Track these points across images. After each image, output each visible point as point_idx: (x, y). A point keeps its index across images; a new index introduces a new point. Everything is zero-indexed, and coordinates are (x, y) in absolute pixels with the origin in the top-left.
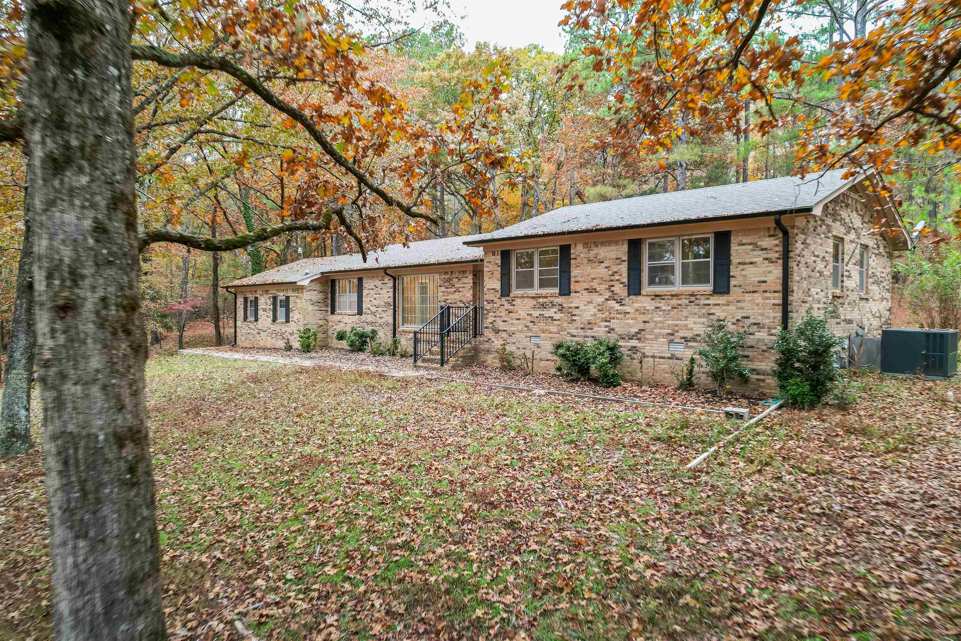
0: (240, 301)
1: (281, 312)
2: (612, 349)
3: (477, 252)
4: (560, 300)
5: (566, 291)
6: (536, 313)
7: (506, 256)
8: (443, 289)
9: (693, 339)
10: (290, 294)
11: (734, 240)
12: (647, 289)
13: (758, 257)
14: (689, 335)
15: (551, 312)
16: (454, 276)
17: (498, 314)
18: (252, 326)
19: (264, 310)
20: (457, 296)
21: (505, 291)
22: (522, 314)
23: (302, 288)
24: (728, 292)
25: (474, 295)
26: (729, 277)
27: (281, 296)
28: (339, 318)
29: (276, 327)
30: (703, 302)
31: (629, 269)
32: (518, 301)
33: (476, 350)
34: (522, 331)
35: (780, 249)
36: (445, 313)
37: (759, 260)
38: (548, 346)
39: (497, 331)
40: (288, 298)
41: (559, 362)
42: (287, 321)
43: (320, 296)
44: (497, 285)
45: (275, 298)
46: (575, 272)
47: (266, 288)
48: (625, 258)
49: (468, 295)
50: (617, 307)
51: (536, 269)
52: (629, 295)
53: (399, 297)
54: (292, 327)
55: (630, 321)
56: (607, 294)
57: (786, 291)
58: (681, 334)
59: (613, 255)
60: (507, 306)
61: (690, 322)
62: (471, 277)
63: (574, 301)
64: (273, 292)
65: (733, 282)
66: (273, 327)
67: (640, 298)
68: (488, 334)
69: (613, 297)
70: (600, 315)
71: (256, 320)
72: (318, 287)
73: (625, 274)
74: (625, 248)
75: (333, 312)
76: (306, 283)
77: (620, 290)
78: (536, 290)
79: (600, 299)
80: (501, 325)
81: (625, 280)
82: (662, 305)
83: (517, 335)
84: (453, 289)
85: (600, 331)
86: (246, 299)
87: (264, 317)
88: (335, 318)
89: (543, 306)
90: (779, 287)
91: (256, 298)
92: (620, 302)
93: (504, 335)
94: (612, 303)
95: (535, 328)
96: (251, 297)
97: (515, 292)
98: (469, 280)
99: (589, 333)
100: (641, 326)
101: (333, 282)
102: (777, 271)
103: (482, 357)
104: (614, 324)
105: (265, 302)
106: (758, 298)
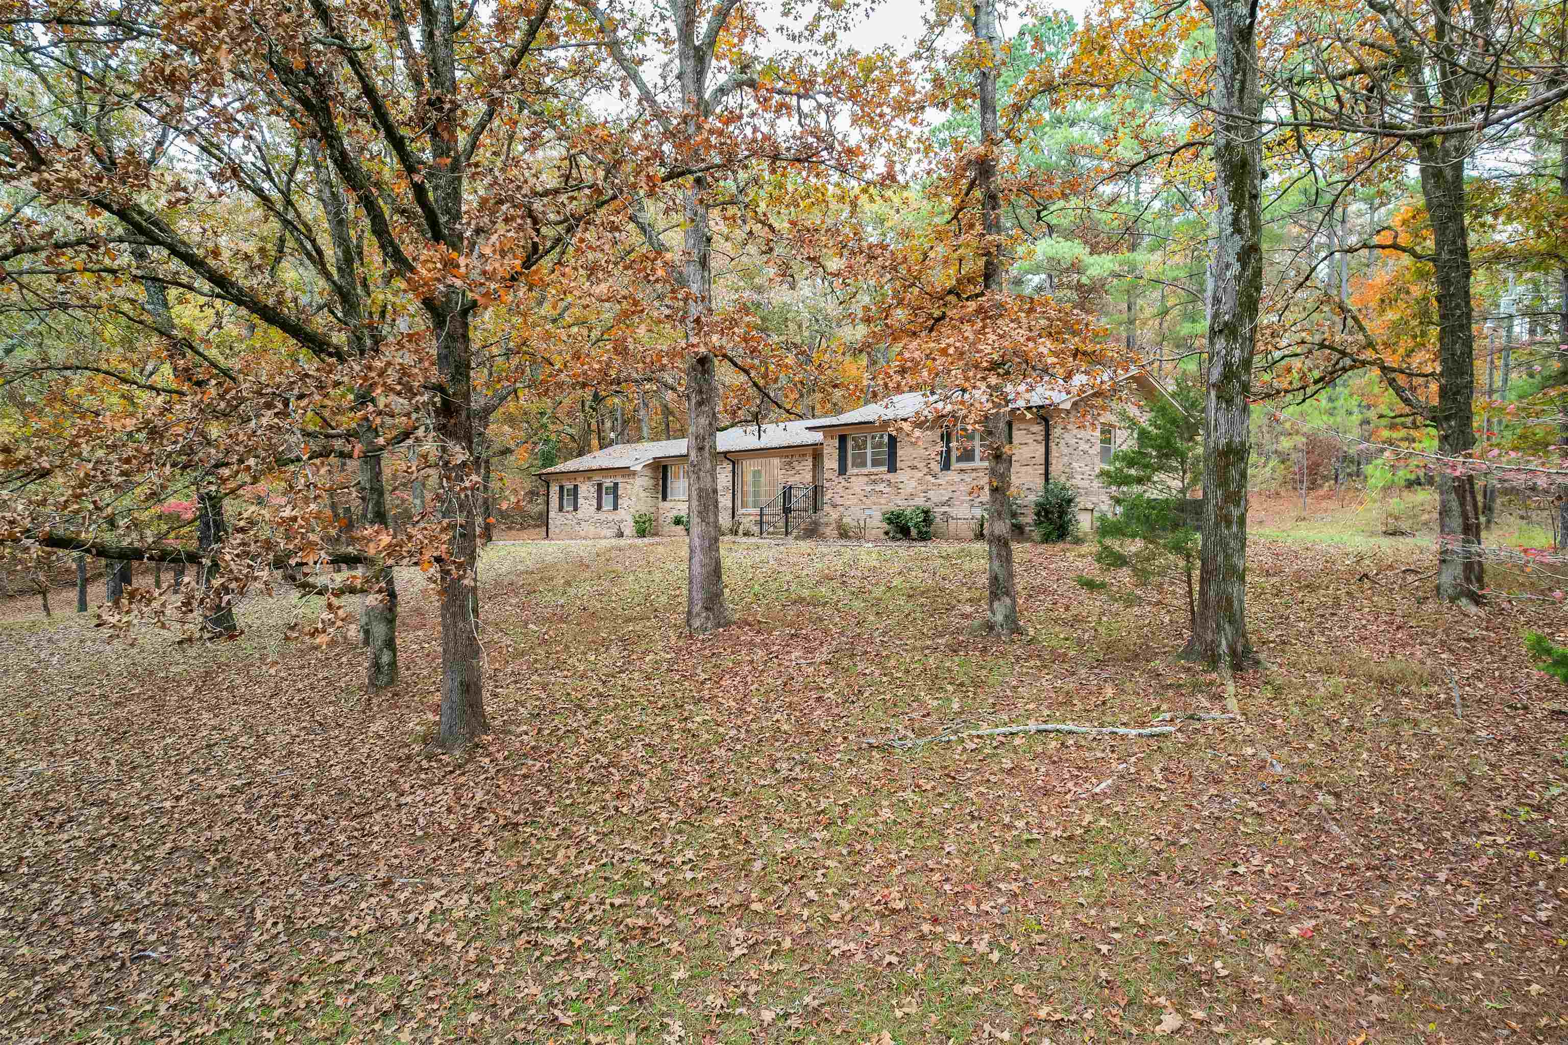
0: (554, 489)
1: (607, 500)
2: (926, 512)
3: (818, 437)
4: (890, 476)
5: (892, 468)
6: (868, 488)
7: (843, 439)
8: (783, 471)
10: (619, 480)
11: (1015, 427)
12: (955, 465)
13: (1030, 439)
15: (881, 487)
16: (795, 459)
17: (836, 490)
18: (570, 516)
19: (586, 498)
20: (797, 478)
21: (842, 470)
22: (857, 490)
23: (634, 473)
25: (814, 477)
27: (608, 483)
28: (671, 504)
29: (602, 516)
31: (942, 450)
32: (853, 479)
33: (816, 524)
34: (856, 504)
35: (1043, 433)
36: (787, 493)
37: (1030, 442)
38: (878, 515)
39: (835, 506)
40: (616, 484)
41: (887, 527)
42: (615, 508)
43: (652, 482)
44: (835, 465)
45: (600, 485)
46: (900, 453)
47: (589, 474)
48: (939, 441)
49: (808, 477)
50: (933, 480)
51: (869, 451)
52: (941, 470)
53: (739, 480)
54: (621, 513)
55: (942, 492)
56: (926, 470)
57: (1047, 463)
58: (979, 500)
59: (930, 439)
60: (844, 483)
62: (810, 459)
63: (900, 476)
64: (597, 478)
65: (1014, 458)
66: (597, 516)
67: (949, 473)
68: (827, 508)
69: (930, 473)
70: (920, 488)
71: (576, 509)
72: (648, 472)
73: (939, 454)
74: (939, 433)
75: (664, 498)
76: (638, 468)
77: (935, 467)
78: (869, 469)
79: (920, 475)
80: (839, 501)
81: (939, 459)
82: (965, 477)
83: (852, 508)
84: (794, 472)
85: (920, 501)
86: (561, 488)
87: (586, 506)
88: (667, 505)
89: (874, 482)
90: (1043, 461)
91: (576, 487)
92: (935, 476)
93: (841, 509)
94: (929, 478)
95: (868, 502)
96: (569, 486)
97: (851, 470)
98: (809, 463)
99: (910, 502)
100: (951, 495)
101: (665, 468)
102: (1041, 449)
103: (822, 529)
104: (931, 494)
105: (586, 490)
106: (1029, 470)
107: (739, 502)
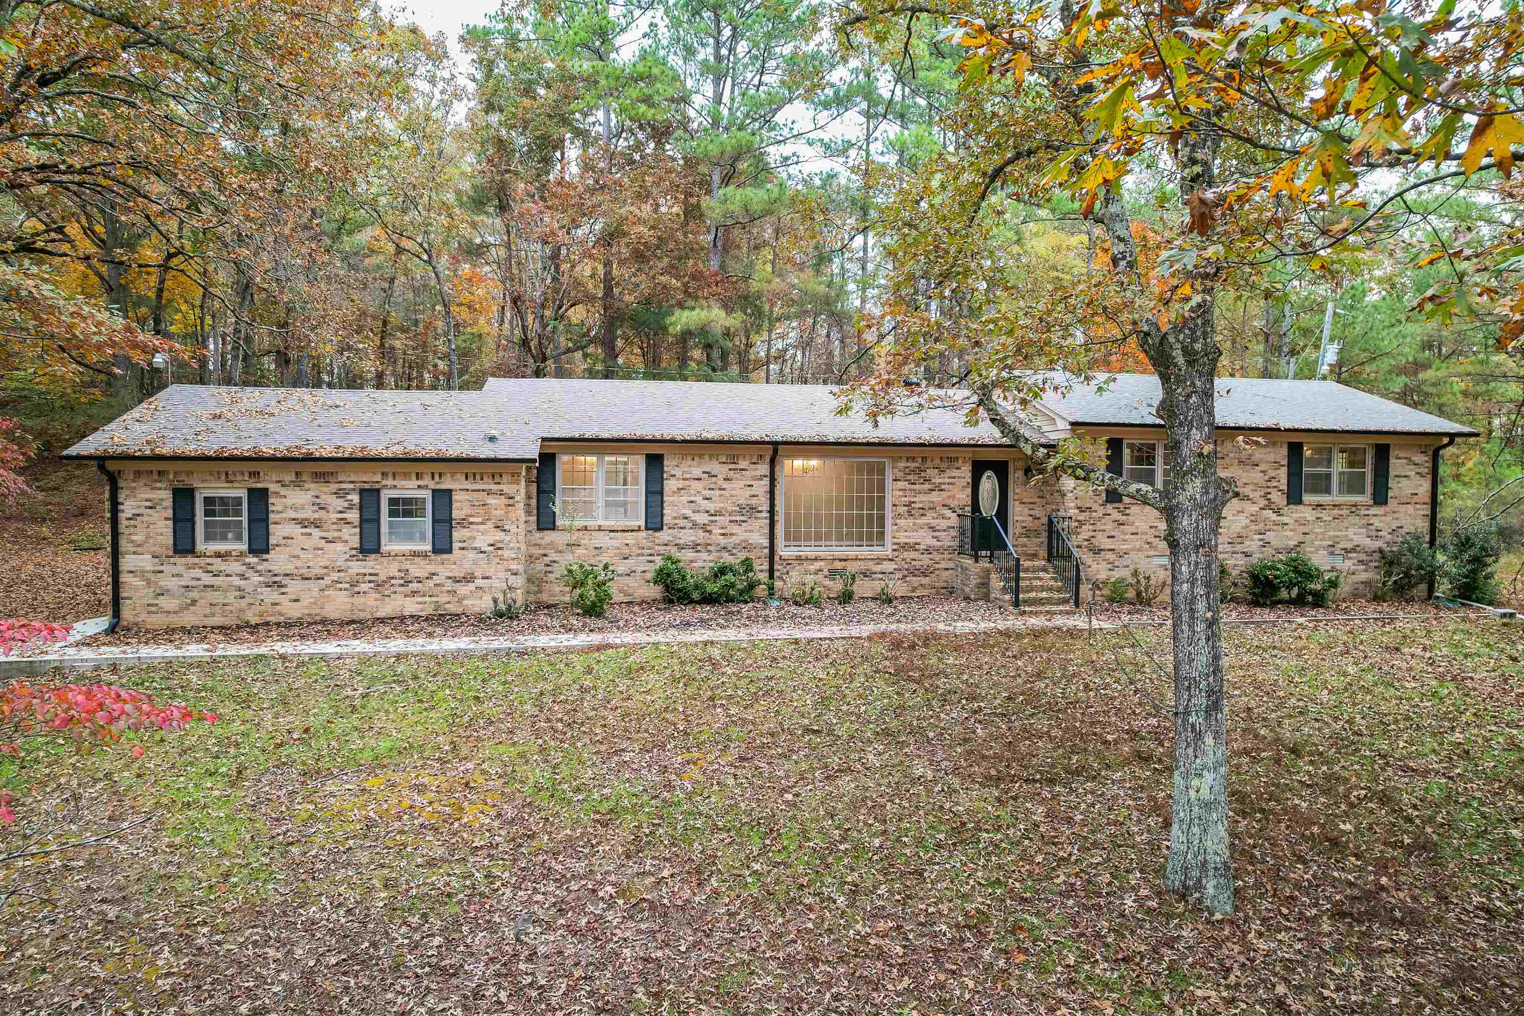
0: (145, 499)
6: (1163, 525)
7: (1116, 446)
8: (901, 484)
9: (1353, 550)
10: (456, 484)
11: (1393, 453)
12: (1308, 497)
13: (1411, 471)
14: (1349, 546)
16: (929, 463)
17: (1099, 526)
18: (230, 567)
19: (309, 524)
20: (935, 497)
22: (1141, 525)
23: (517, 471)
24: (1386, 503)
26: (1387, 488)
27: (407, 488)
28: (569, 537)
29: (378, 566)
30: (1363, 512)
31: (1289, 475)
32: (1134, 510)
34: (1140, 550)
35: (1430, 465)
37: (1412, 474)
39: (1097, 551)
40: (441, 493)
42: (441, 549)
45: (368, 494)
48: (1285, 462)
49: (962, 496)
50: (1274, 517)
51: (1160, 467)
52: (1288, 504)
53: (780, 495)
54: (467, 563)
55: (1288, 533)
56: (1263, 503)
57: (1434, 502)
58: (1343, 545)
59: (1271, 457)
60: (1116, 515)
61: (1350, 533)
62: (966, 468)
64: (359, 477)
65: (1390, 494)
66: (361, 567)
67: (1300, 507)
68: (1081, 555)
69: (1270, 506)
70: (1253, 527)
71: (260, 549)
73: (1284, 481)
74: (1284, 451)
75: (545, 526)
77: (1278, 498)
79: (1255, 508)
80: (1103, 541)
81: (1285, 488)
82: (1325, 516)
83: (1132, 555)
84: (927, 486)
85: (1253, 545)
86: (182, 494)
87: (309, 541)
88: (556, 537)
90: (1428, 500)
91: (258, 492)
92: (1278, 512)
93: (1111, 556)
94: (1268, 513)
95: (1161, 546)
96: (220, 488)
98: (963, 472)
99: (1239, 548)
100: (1301, 538)
101: (545, 459)
102: (1425, 487)
104: (1270, 536)
105: (311, 503)
106: (1410, 509)
107: (780, 541)
